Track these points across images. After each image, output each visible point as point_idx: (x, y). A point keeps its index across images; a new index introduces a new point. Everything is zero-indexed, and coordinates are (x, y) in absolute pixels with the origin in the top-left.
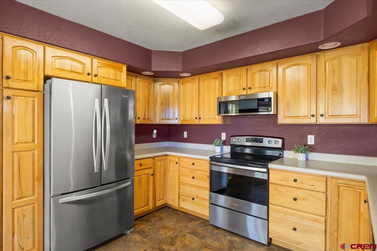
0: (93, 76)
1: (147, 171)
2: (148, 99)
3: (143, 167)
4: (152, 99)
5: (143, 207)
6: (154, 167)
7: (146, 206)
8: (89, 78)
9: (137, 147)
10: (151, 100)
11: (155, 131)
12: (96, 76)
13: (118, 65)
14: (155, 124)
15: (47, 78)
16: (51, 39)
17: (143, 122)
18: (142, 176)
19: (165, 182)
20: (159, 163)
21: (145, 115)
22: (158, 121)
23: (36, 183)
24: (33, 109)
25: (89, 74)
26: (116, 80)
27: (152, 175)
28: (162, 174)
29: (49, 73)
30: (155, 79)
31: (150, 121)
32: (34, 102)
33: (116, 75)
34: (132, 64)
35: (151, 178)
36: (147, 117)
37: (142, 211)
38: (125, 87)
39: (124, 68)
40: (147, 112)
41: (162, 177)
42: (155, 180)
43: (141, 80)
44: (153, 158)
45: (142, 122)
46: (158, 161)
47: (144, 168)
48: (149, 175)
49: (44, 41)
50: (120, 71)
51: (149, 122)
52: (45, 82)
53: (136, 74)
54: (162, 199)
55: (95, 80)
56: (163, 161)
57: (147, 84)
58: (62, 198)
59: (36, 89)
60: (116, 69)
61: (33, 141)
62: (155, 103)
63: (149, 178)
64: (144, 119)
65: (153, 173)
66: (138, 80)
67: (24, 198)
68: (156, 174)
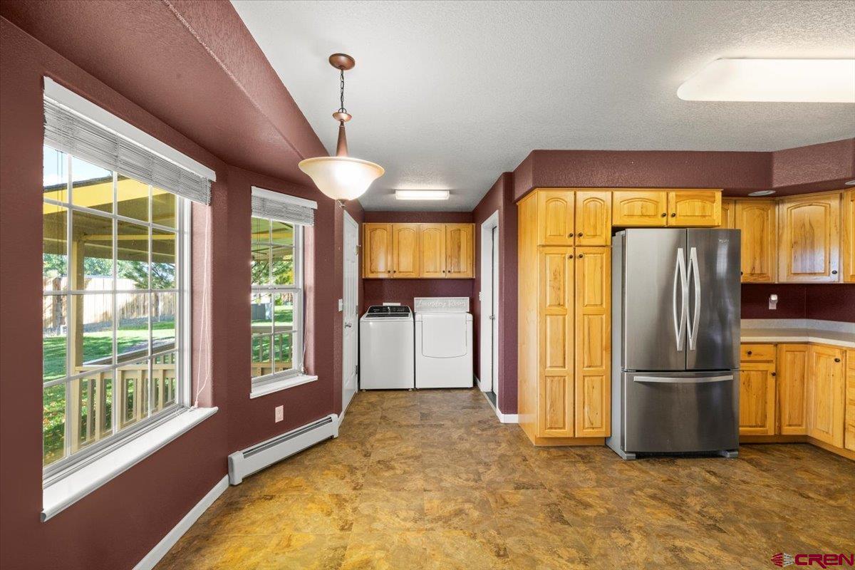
0: (669, 217)
1: (762, 367)
2: (762, 238)
3: (752, 358)
4: (769, 237)
5: (755, 427)
6: (777, 361)
7: (760, 427)
8: (663, 222)
9: (745, 323)
10: (767, 240)
11: (774, 298)
12: (674, 215)
13: (708, 193)
14: (776, 283)
15: (615, 230)
16: (620, 181)
17: (751, 280)
18: (752, 373)
19: (803, 395)
20: (789, 355)
21: (754, 268)
22: (784, 278)
23: (604, 352)
24: (602, 267)
25: (664, 215)
26: (705, 216)
27: (774, 374)
28: (797, 376)
29: (617, 223)
30: (777, 199)
31: (765, 277)
32: (602, 259)
33: (704, 208)
34: (731, 186)
35: (771, 381)
36: (757, 271)
37: (750, 432)
38: (720, 224)
39: (718, 195)
40: (758, 262)
41: (798, 383)
42: (779, 384)
43: (745, 206)
44: (776, 344)
45: (748, 281)
46: (787, 351)
47: (755, 359)
48: (767, 373)
49: (612, 185)
50: (711, 202)
51: (761, 280)
52: (613, 235)
53: (734, 198)
54: (796, 425)
55: (672, 222)
56: (798, 353)
57: (757, 212)
58: (637, 375)
59: (604, 244)
60: (703, 199)
61: (602, 304)
62: (777, 244)
63: (766, 379)
64: (752, 274)
65: (774, 372)
66: (739, 207)
67: (593, 367)
68: (783, 373)
